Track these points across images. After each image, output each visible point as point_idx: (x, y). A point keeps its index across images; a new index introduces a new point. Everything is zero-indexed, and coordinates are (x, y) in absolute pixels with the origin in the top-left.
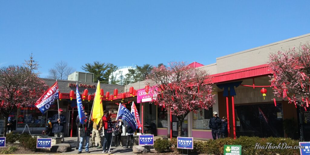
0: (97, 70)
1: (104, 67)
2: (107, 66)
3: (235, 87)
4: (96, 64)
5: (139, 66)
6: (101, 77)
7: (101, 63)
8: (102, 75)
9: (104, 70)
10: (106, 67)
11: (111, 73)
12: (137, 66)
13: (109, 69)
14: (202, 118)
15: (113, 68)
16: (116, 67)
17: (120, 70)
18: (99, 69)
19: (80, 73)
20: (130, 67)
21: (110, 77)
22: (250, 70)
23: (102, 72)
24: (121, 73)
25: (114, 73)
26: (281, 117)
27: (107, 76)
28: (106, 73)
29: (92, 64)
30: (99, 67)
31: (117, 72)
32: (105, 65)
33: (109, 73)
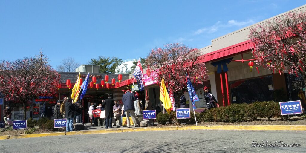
0: (103, 65)
1: (109, 61)
2: (112, 60)
3: (227, 63)
4: (101, 59)
5: (143, 58)
6: (107, 71)
7: (106, 58)
8: (107, 69)
9: (109, 64)
10: (111, 62)
11: (117, 67)
12: (141, 58)
13: (114, 63)
14: (201, 97)
15: (118, 62)
16: (121, 61)
17: (125, 63)
18: (104, 63)
19: (86, 66)
20: (135, 60)
21: (116, 70)
22: (238, 46)
23: (107, 66)
24: (126, 66)
25: (119, 66)
26: (272, 89)
27: (113, 70)
28: (112, 67)
29: (98, 59)
30: (105, 61)
31: (122, 65)
32: (110, 59)
33: (114, 67)
